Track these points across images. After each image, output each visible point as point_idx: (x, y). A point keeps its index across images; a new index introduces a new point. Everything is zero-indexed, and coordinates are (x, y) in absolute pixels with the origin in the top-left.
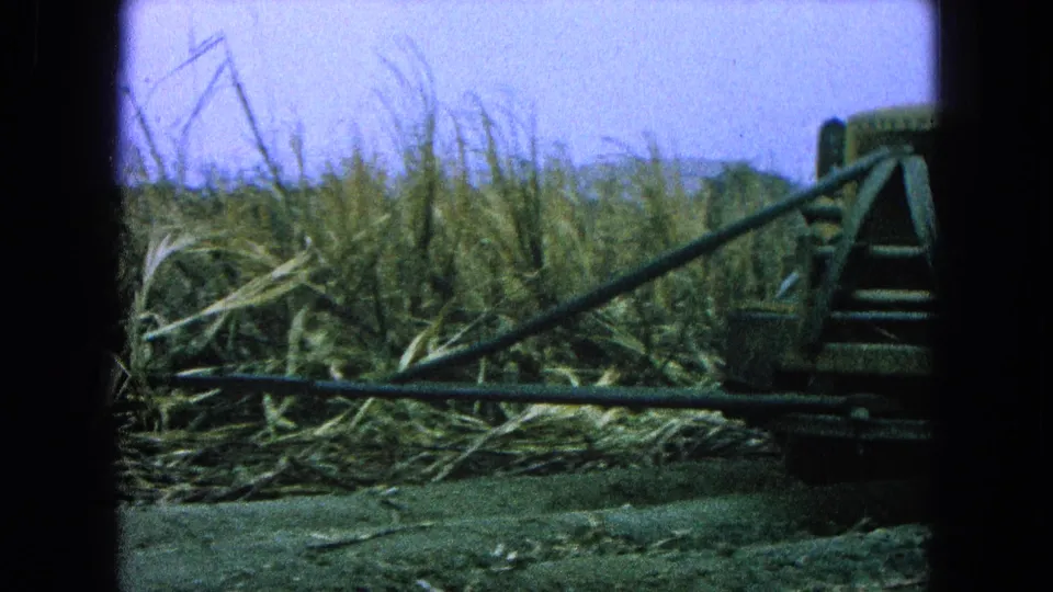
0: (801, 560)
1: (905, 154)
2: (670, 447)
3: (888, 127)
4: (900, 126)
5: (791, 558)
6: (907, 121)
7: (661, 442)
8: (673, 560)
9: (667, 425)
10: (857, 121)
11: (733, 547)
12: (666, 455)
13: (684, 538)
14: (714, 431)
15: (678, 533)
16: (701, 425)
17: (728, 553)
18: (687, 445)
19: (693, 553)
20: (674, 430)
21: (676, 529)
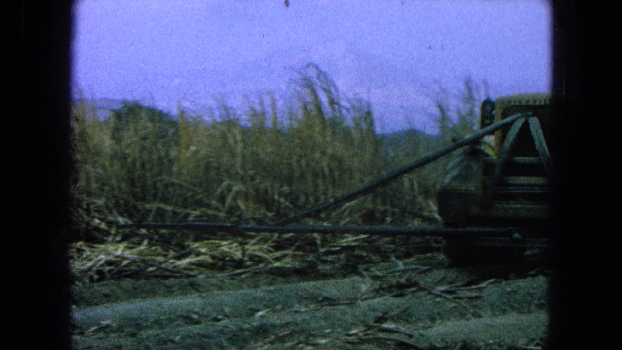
0: (178, 338)
1: (529, 116)
2: (99, 272)
3: (517, 104)
4: (524, 103)
5: (172, 338)
6: (528, 101)
7: (94, 269)
8: (100, 339)
9: (98, 258)
10: (502, 101)
11: (137, 331)
12: (96, 277)
13: (108, 326)
14: (125, 262)
15: (104, 323)
16: (119, 259)
17: (133, 335)
18: (110, 271)
19: (113, 335)
20: (101, 262)
21: (103, 320)
